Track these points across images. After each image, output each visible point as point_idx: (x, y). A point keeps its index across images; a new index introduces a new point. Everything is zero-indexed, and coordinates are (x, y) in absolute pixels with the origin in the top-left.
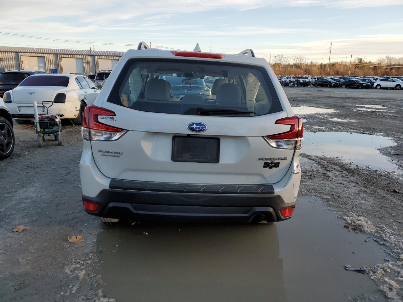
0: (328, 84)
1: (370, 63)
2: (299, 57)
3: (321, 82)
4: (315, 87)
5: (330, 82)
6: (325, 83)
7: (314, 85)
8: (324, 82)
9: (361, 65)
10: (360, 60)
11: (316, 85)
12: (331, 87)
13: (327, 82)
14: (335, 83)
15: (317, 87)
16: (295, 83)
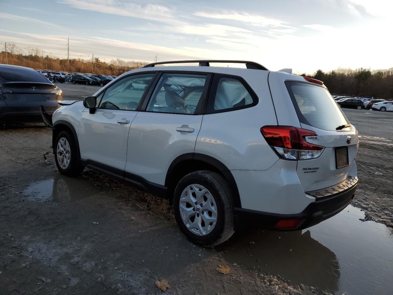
0: (86, 82)
1: (104, 63)
2: (34, 49)
3: (78, 79)
4: (73, 83)
5: (88, 80)
6: (83, 81)
7: (72, 82)
8: (82, 79)
9: (97, 65)
10: (97, 60)
11: (74, 82)
12: (89, 84)
13: (85, 79)
14: (93, 81)
15: (75, 84)
16: (52, 78)
